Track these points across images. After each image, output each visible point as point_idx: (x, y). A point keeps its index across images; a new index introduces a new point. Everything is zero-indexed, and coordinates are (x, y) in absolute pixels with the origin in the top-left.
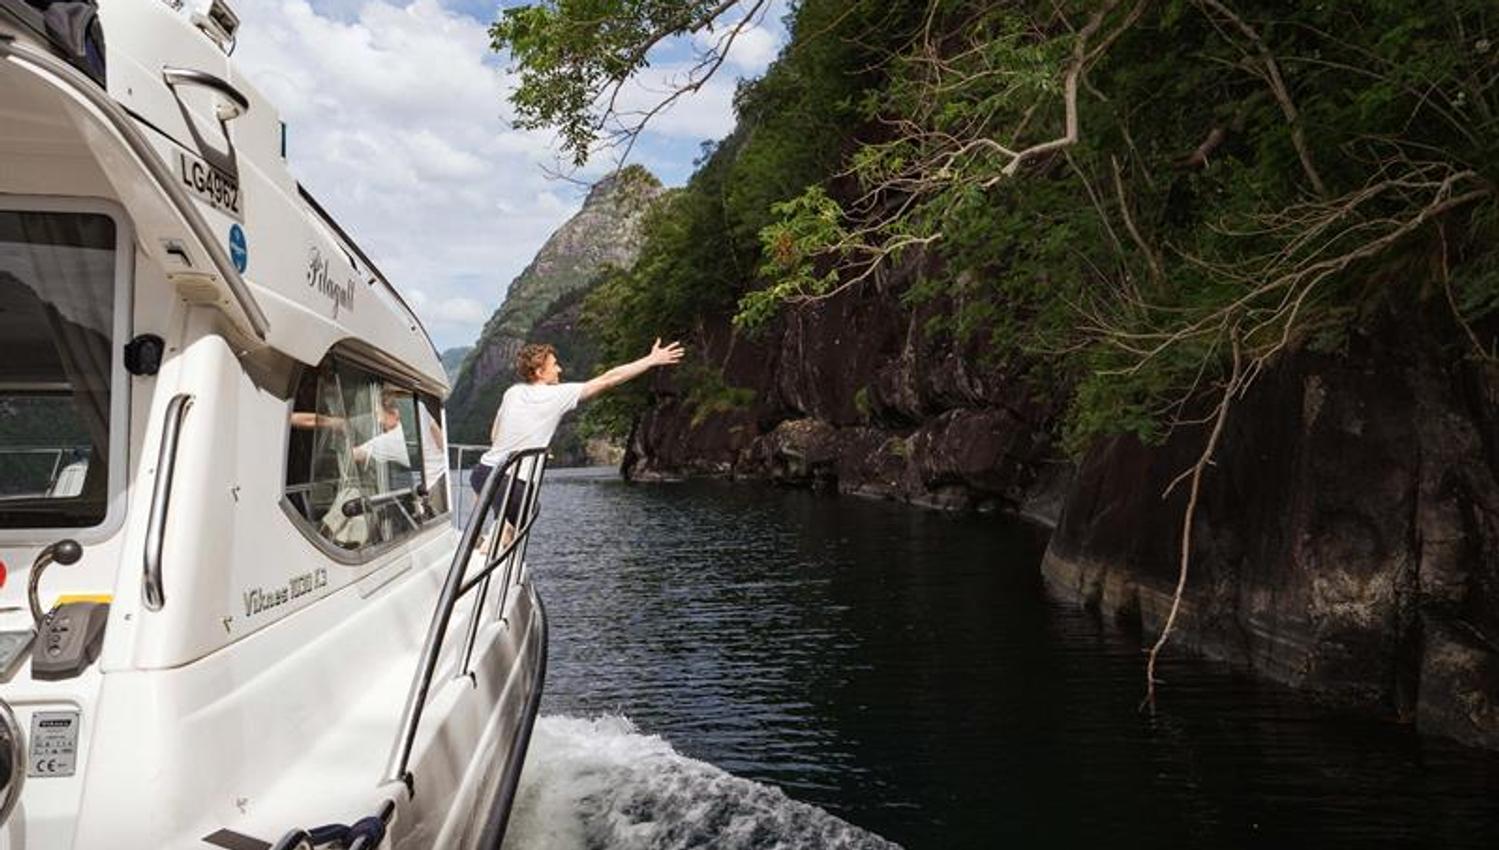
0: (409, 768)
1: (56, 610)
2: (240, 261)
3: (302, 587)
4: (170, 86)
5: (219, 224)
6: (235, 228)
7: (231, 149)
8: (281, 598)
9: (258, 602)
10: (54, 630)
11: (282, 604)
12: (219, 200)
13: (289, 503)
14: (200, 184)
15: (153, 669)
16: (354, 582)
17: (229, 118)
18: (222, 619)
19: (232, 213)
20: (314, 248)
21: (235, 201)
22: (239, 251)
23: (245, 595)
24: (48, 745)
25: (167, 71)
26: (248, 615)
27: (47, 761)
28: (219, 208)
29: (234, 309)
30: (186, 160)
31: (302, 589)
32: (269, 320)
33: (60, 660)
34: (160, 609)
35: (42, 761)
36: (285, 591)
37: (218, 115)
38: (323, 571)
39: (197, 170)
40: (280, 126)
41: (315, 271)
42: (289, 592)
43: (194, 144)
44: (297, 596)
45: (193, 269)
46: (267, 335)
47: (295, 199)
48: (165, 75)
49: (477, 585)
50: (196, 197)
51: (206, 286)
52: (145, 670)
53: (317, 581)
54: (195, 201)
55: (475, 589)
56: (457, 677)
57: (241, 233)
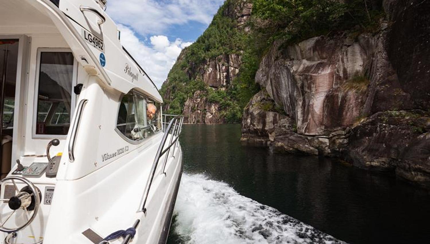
0: (145, 207)
1: (53, 158)
2: (103, 63)
3: (121, 151)
4: (82, 11)
5: (96, 52)
6: (101, 54)
7: (101, 32)
8: (114, 155)
9: (106, 157)
10: (52, 164)
11: (114, 157)
12: (97, 46)
13: (118, 129)
14: (91, 40)
15: (70, 180)
16: (136, 149)
17: (101, 24)
18: (94, 164)
19: (101, 50)
20: (127, 63)
21: (102, 46)
22: (103, 60)
23: (102, 156)
24: (49, 196)
25: (81, 7)
26: (103, 161)
27: (49, 200)
28: (97, 48)
29: (101, 76)
30: (86, 33)
31: (121, 152)
32: (111, 80)
33: (52, 172)
34: (73, 162)
35: (47, 200)
36: (116, 153)
37: (98, 23)
38: (128, 147)
39: (90, 36)
40: (118, 32)
41: (127, 69)
42: (117, 153)
43: (89, 29)
44: (119, 154)
45: (89, 65)
46: (111, 84)
47: (121, 50)
48: (80, 8)
49: (166, 152)
50: (89, 43)
51: (93, 70)
52: (68, 180)
53: (126, 149)
54: (88, 45)
55: (166, 153)
56: (161, 174)
57: (104, 56)
